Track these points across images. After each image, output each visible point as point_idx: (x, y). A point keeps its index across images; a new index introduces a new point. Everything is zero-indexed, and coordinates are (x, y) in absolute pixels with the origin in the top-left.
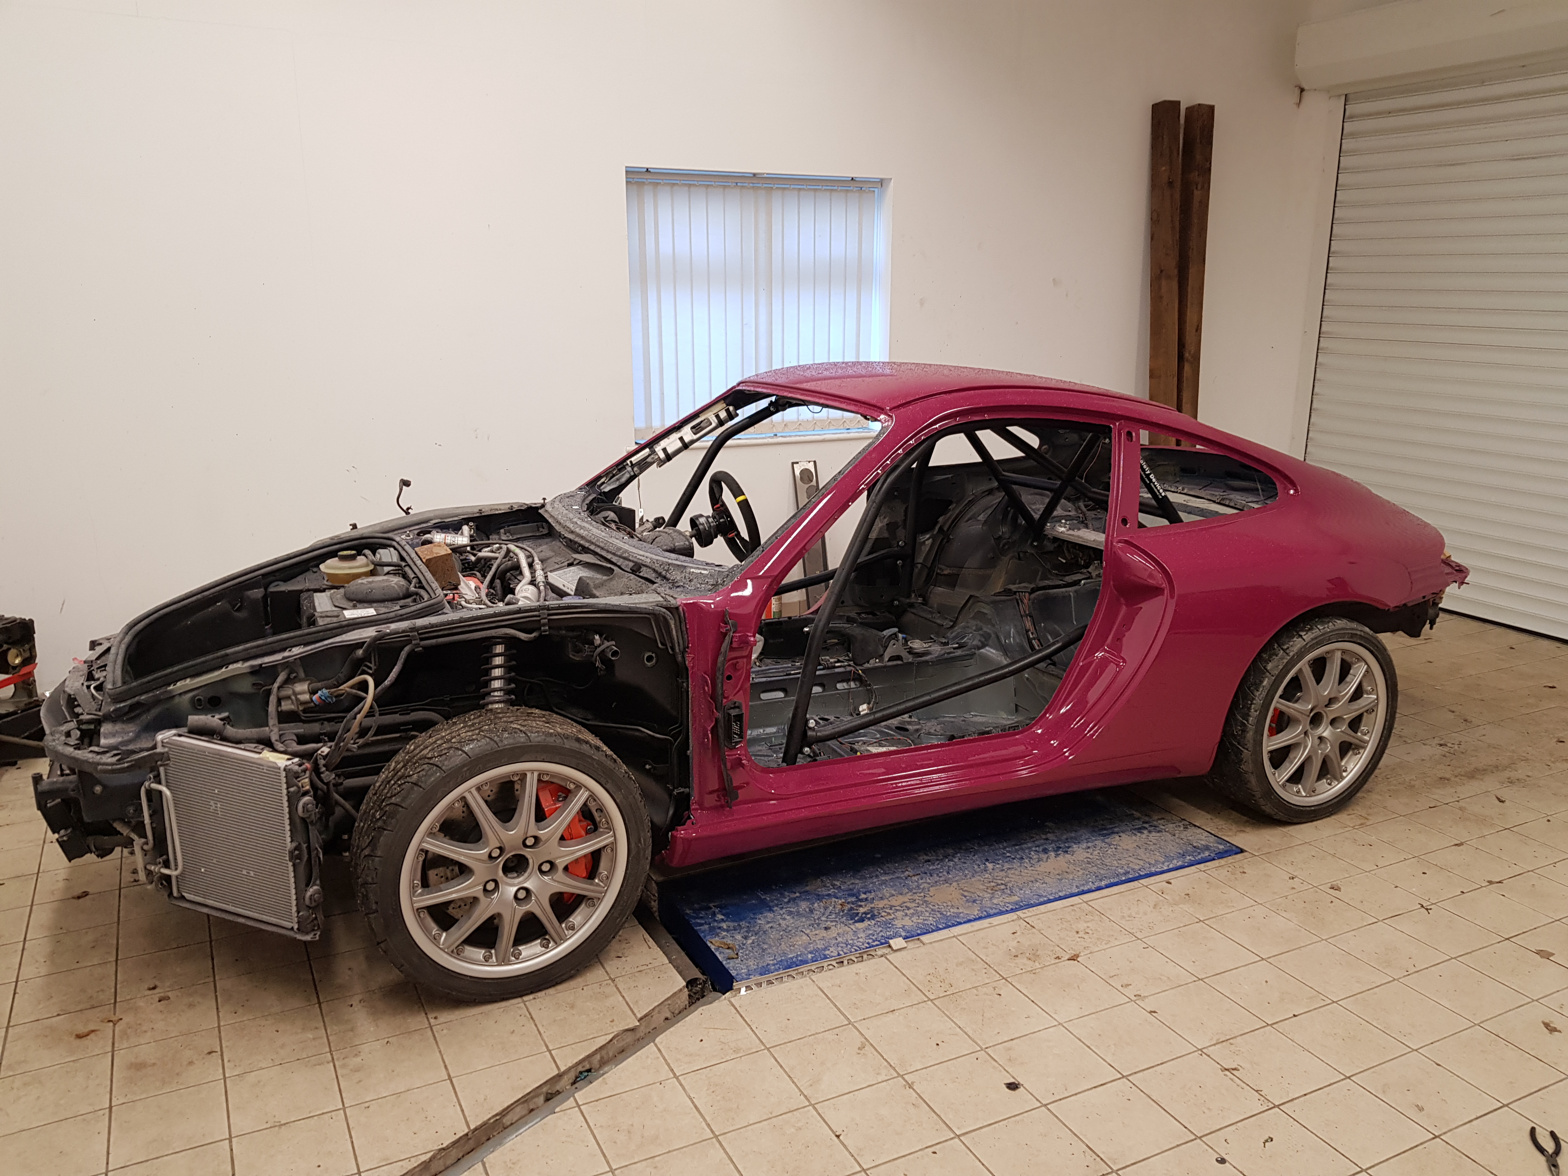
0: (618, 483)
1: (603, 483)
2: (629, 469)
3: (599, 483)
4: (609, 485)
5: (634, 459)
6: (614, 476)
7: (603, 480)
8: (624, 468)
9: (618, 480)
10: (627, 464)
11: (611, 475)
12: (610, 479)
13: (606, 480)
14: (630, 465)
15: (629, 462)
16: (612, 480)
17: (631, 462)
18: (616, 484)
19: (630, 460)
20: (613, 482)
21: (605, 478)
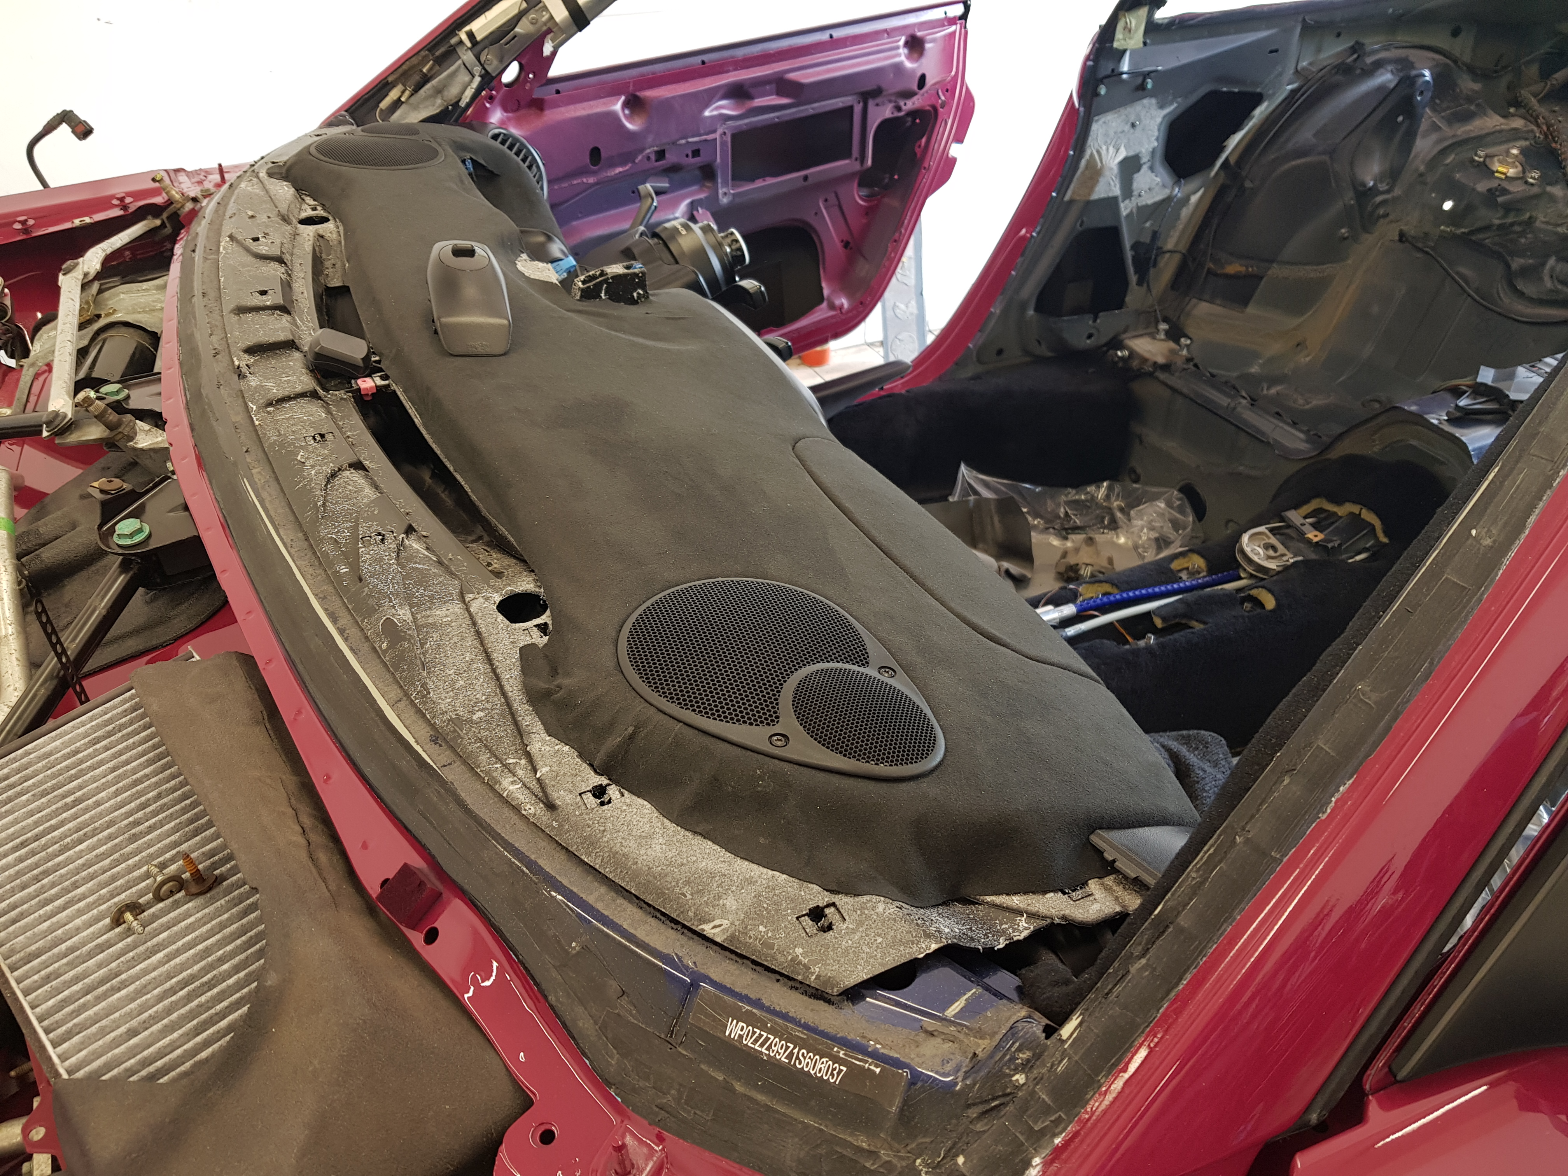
0: (439, 101)
1: (397, 104)
2: (468, 57)
3: (384, 104)
4: (416, 108)
5: (480, 26)
6: (425, 78)
7: (394, 95)
8: (451, 53)
9: (439, 91)
10: (461, 42)
11: (417, 78)
12: (416, 90)
13: (403, 92)
14: (469, 44)
15: (463, 36)
16: (422, 91)
17: (471, 35)
18: (437, 105)
19: (467, 28)
20: (426, 99)
21: (400, 88)
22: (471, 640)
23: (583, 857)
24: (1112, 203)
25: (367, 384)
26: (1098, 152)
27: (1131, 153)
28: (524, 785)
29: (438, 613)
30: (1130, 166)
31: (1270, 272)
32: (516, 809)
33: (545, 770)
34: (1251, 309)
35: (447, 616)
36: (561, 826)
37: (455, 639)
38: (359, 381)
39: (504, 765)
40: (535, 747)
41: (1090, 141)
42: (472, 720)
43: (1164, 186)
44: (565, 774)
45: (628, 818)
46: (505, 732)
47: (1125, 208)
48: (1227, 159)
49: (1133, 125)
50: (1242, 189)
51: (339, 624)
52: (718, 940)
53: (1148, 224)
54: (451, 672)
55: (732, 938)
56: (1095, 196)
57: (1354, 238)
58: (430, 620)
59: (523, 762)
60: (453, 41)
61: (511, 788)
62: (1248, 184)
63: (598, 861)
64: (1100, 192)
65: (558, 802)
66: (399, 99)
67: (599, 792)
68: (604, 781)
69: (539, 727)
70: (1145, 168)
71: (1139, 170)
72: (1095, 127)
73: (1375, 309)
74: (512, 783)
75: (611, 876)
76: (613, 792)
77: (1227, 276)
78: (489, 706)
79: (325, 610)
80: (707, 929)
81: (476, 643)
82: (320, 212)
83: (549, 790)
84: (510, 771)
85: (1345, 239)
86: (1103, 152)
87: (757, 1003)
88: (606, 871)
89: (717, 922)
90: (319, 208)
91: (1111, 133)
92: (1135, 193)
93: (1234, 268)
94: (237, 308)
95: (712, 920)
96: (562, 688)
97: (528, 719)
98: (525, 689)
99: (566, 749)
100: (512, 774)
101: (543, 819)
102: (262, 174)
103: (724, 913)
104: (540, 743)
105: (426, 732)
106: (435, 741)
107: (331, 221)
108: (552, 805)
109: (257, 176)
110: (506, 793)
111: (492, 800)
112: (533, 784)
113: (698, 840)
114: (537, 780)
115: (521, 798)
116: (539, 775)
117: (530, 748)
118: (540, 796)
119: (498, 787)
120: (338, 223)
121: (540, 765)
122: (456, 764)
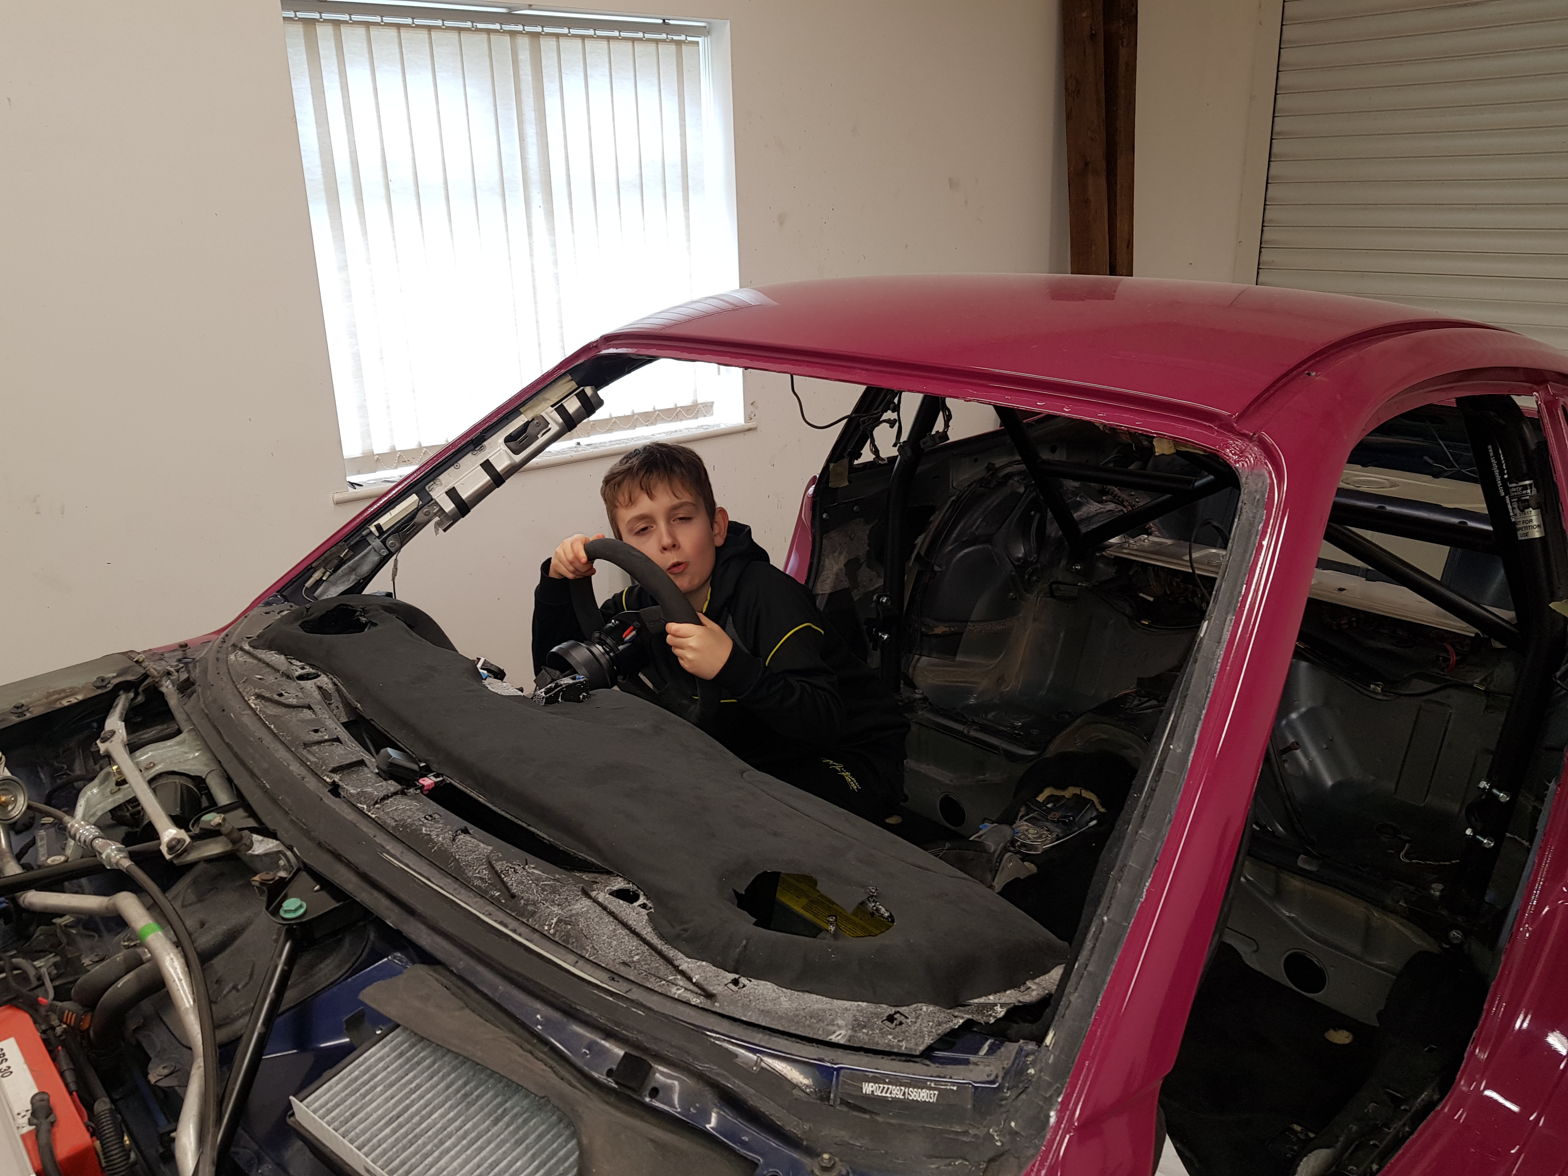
0: (353, 577)
1: (319, 582)
2: (376, 543)
3: (309, 584)
4: (334, 584)
5: (386, 520)
6: (342, 562)
7: (317, 576)
8: (363, 542)
9: (353, 570)
10: (371, 532)
11: (336, 562)
12: (335, 571)
13: (324, 574)
14: (377, 534)
15: (373, 528)
16: (340, 571)
17: (379, 527)
18: (351, 580)
19: (376, 523)
20: (343, 576)
21: (322, 570)
22: (607, 919)
24: (846, 592)
25: (428, 781)
27: (853, 557)
28: (686, 989)
29: (576, 907)
30: (854, 566)
31: (968, 630)
32: (688, 1003)
33: (697, 977)
34: (959, 658)
35: (583, 908)
36: (723, 1005)
37: (596, 920)
38: (421, 781)
39: (667, 981)
40: (684, 967)
42: (634, 962)
44: (710, 977)
45: (761, 991)
46: (658, 963)
47: (855, 596)
48: (918, 553)
49: (850, 537)
50: (934, 573)
51: (510, 927)
52: (841, 1042)
54: (605, 938)
55: (850, 1040)
57: (1021, 598)
58: (574, 912)
59: (679, 977)
60: (364, 533)
61: (679, 992)
62: (937, 568)
63: (754, 1019)
65: (714, 992)
66: (321, 579)
67: (735, 982)
68: (737, 976)
69: (680, 955)
70: (863, 566)
71: (859, 568)
73: (1047, 647)
74: (678, 989)
76: (743, 980)
77: (936, 636)
78: (640, 951)
79: (496, 921)
80: (832, 1038)
81: (611, 919)
82: (308, 670)
83: (706, 987)
84: (673, 984)
85: (1016, 599)
88: (760, 1022)
89: (838, 1033)
90: (307, 667)
93: (940, 629)
94: (305, 744)
95: (834, 1032)
96: (686, 930)
97: (671, 953)
98: (662, 937)
99: (704, 963)
100: (676, 985)
101: (707, 1004)
102: (247, 647)
103: (840, 1027)
104: (686, 964)
105: (605, 976)
106: (613, 979)
107: (323, 675)
108: (710, 996)
109: (242, 649)
110: (676, 996)
111: (669, 1003)
112: (692, 987)
113: (806, 995)
114: (694, 984)
115: (688, 996)
116: (694, 980)
117: (680, 968)
118: (699, 991)
119: (669, 994)
120: (331, 676)
121: (692, 975)
122: (635, 989)
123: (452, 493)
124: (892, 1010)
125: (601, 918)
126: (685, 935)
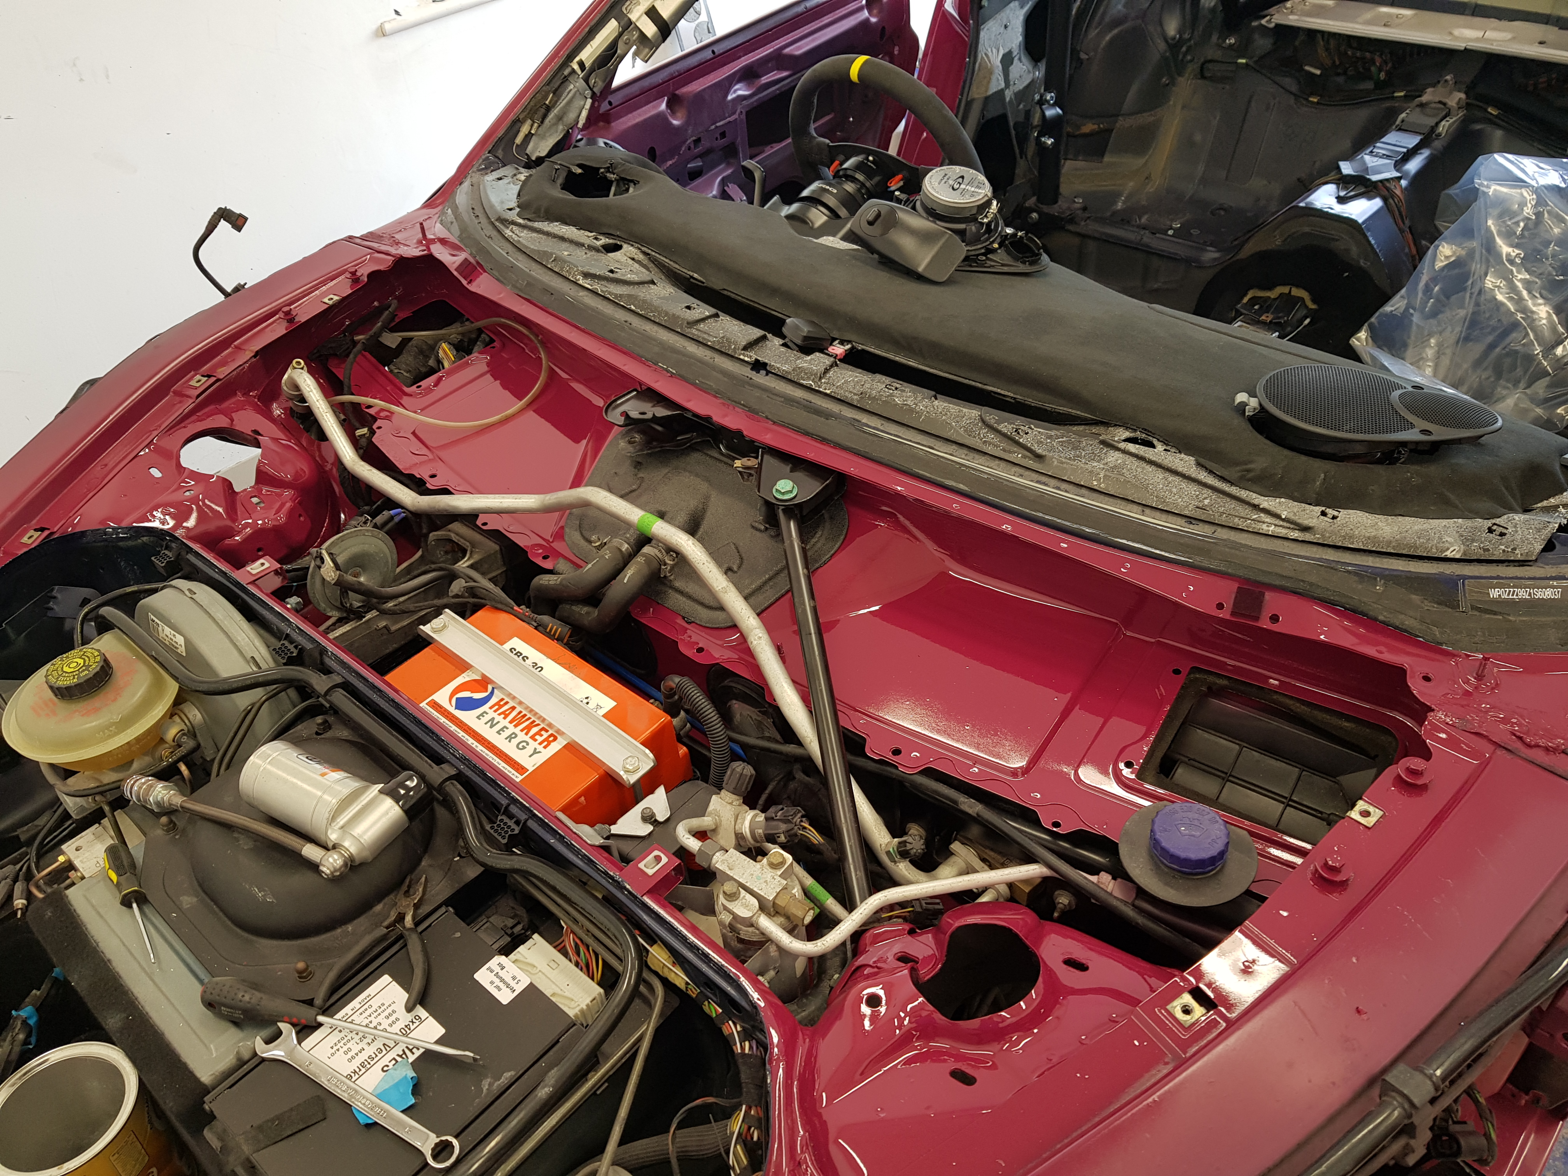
0: (561, 127)
1: (529, 136)
2: (580, 83)
3: (519, 140)
4: (543, 137)
5: (589, 54)
6: (548, 109)
7: (525, 130)
8: (566, 83)
9: (560, 118)
10: (574, 71)
11: (542, 111)
12: (542, 122)
13: (532, 126)
14: (580, 72)
15: (576, 66)
16: (547, 121)
17: (581, 64)
18: (559, 131)
19: (577, 59)
20: (550, 127)
21: (529, 122)
23: (1350, 546)
24: (1001, 93)
25: (838, 350)
26: (986, 54)
27: (1007, 50)
28: (1275, 525)
29: (1108, 460)
30: (1007, 60)
31: (1118, 125)
32: (1285, 538)
33: (1283, 513)
34: (1107, 159)
35: (1117, 460)
36: (1323, 535)
37: (1139, 469)
38: (831, 350)
39: (1253, 520)
40: (1263, 505)
41: (980, 47)
42: (1206, 505)
43: (1029, 72)
44: (1297, 512)
45: (1355, 520)
46: (1233, 504)
47: (1008, 95)
49: (1006, 27)
50: (1080, 61)
51: (1051, 486)
52: (1458, 556)
53: (1021, 106)
54: (1161, 486)
55: (1465, 553)
56: (990, 92)
57: (1173, 83)
58: (1112, 465)
59: (1262, 515)
60: (566, 72)
61: (1271, 529)
63: (1361, 544)
64: (993, 88)
65: (1309, 525)
66: (530, 132)
67: (1324, 514)
68: (1323, 508)
69: (1254, 495)
70: (1016, 60)
71: (1012, 63)
72: (982, 34)
73: (1198, 138)
74: (1269, 526)
75: (1374, 549)
76: (1331, 511)
77: (1085, 135)
78: (1206, 496)
79: (1031, 481)
80: (1449, 554)
83: (1300, 521)
84: (1261, 522)
85: (1168, 85)
86: (990, 54)
87: (1498, 577)
88: (1369, 548)
89: (1452, 549)
90: (601, 237)
91: (993, 37)
92: (1012, 83)
93: (1089, 127)
94: (688, 323)
95: (1448, 549)
96: (1248, 471)
97: (1243, 494)
98: (1222, 478)
99: (1283, 500)
100: (1264, 522)
101: (1308, 537)
102: (521, 221)
103: (1452, 544)
104: (1265, 502)
105: (1182, 521)
106: (1191, 523)
107: (625, 246)
108: (1306, 529)
109: (514, 223)
110: (1270, 533)
111: (1263, 539)
112: (1281, 523)
113: (1400, 518)
114: (1283, 520)
115: (1282, 532)
116: (1283, 517)
117: (1261, 507)
118: (1292, 526)
119: (1261, 531)
120: (637, 245)
121: (1279, 512)
122: (1219, 530)
123: (652, 13)
124: (1488, 523)
125: (1143, 468)
126: (1251, 475)
